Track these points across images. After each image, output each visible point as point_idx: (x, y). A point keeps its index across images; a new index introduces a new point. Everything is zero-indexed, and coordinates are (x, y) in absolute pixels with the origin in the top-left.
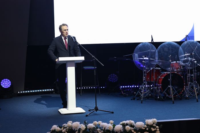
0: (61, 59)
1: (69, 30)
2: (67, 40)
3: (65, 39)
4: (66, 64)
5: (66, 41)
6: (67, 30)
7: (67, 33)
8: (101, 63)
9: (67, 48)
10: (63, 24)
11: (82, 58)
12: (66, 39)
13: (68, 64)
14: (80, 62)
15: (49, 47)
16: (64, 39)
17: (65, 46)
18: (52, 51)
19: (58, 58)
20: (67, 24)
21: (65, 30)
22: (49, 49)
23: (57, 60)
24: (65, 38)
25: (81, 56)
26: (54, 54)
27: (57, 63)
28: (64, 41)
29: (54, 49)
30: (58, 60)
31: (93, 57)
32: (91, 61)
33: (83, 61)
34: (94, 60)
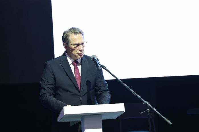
0: (69, 110)
1: (85, 44)
2: (79, 67)
4: (81, 122)
5: (76, 69)
6: (82, 44)
7: (81, 51)
8: (166, 119)
10: (72, 29)
13: (85, 123)
14: (114, 117)
16: (72, 63)
20: (81, 29)
21: (78, 45)
24: (76, 63)
27: (59, 120)
31: (146, 104)
32: (141, 113)
33: (122, 113)
34: (148, 110)
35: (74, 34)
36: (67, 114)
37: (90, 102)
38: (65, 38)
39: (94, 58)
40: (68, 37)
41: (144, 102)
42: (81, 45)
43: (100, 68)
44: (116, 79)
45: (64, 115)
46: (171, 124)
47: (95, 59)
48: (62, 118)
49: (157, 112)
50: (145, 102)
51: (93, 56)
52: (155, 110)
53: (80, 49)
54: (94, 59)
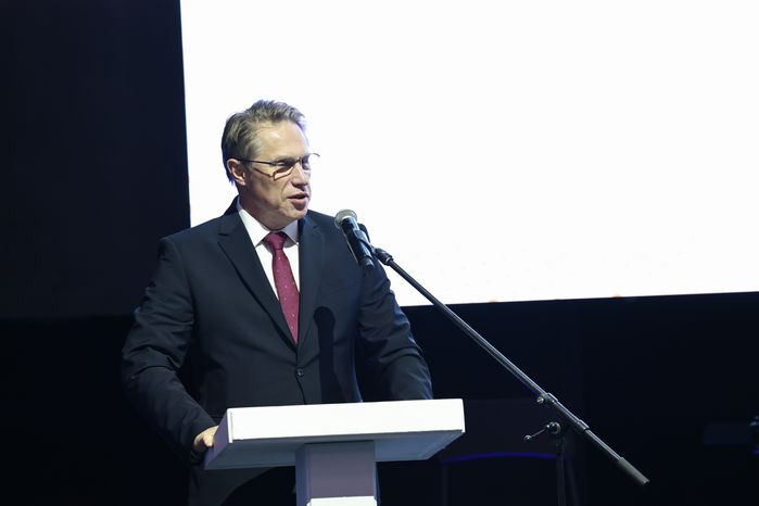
0: (249, 423)
2: (292, 253)
3: (277, 241)
4: (293, 469)
7: (300, 186)
8: (623, 462)
9: (293, 329)
11: (445, 415)
12: (285, 239)
13: (310, 475)
14: (424, 453)
15: (129, 323)
16: (265, 241)
17: (277, 304)
18: (162, 358)
19: (218, 417)
21: (287, 163)
22: (134, 341)
23: (208, 436)
24: (275, 242)
25: (436, 397)
26: (178, 387)
27: (210, 462)
28: (265, 257)
29: (180, 342)
30: (222, 434)
31: (547, 402)
32: (528, 437)
33: (455, 437)
34: (555, 428)
35: (268, 123)
36: (241, 438)
37: (332, 393)
38: (236, 139)
39: (347, 221)
40: (249, 132)
41: (539, 394)
42: (298, 165)
43: (371, 262)
44: (430, 303)
45: (231, 441)
46: (644, 480)
47: (352, 226)
48: (220, 455)
49: (590, 433)
50: (545, 395)
51: (343, 212)
52: (585, 426)
53: (297, 181)
54: (347, 225)
